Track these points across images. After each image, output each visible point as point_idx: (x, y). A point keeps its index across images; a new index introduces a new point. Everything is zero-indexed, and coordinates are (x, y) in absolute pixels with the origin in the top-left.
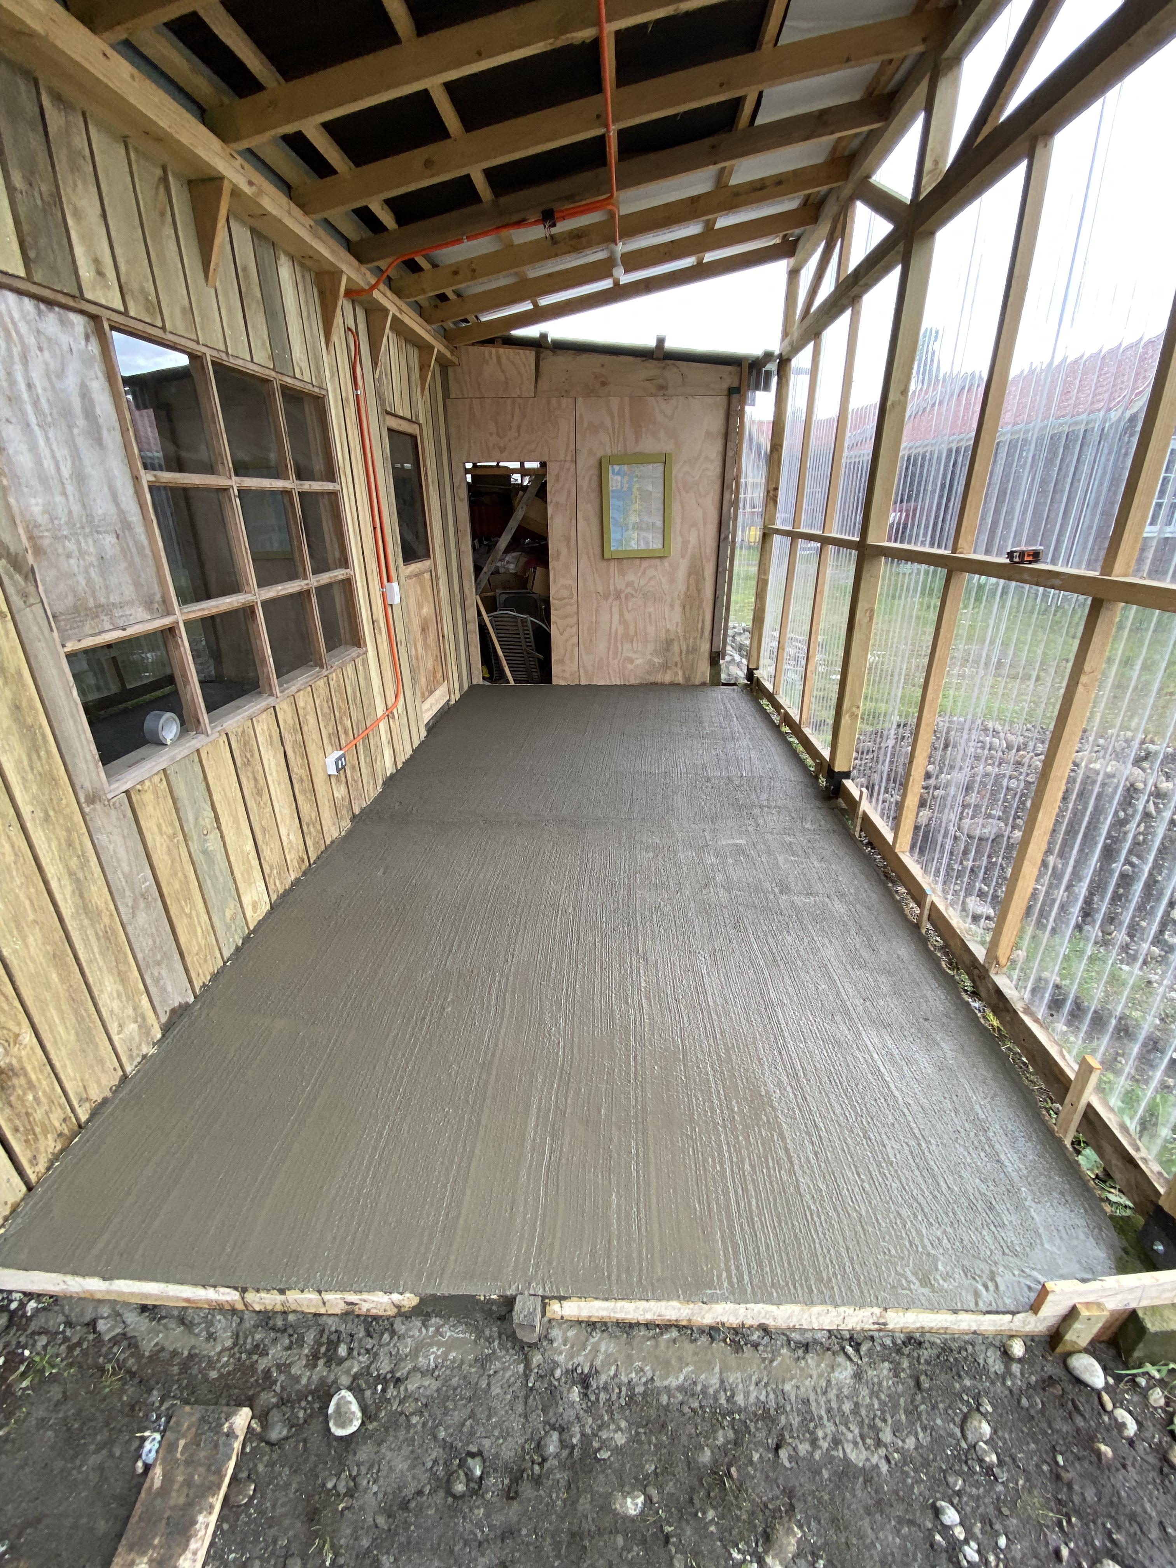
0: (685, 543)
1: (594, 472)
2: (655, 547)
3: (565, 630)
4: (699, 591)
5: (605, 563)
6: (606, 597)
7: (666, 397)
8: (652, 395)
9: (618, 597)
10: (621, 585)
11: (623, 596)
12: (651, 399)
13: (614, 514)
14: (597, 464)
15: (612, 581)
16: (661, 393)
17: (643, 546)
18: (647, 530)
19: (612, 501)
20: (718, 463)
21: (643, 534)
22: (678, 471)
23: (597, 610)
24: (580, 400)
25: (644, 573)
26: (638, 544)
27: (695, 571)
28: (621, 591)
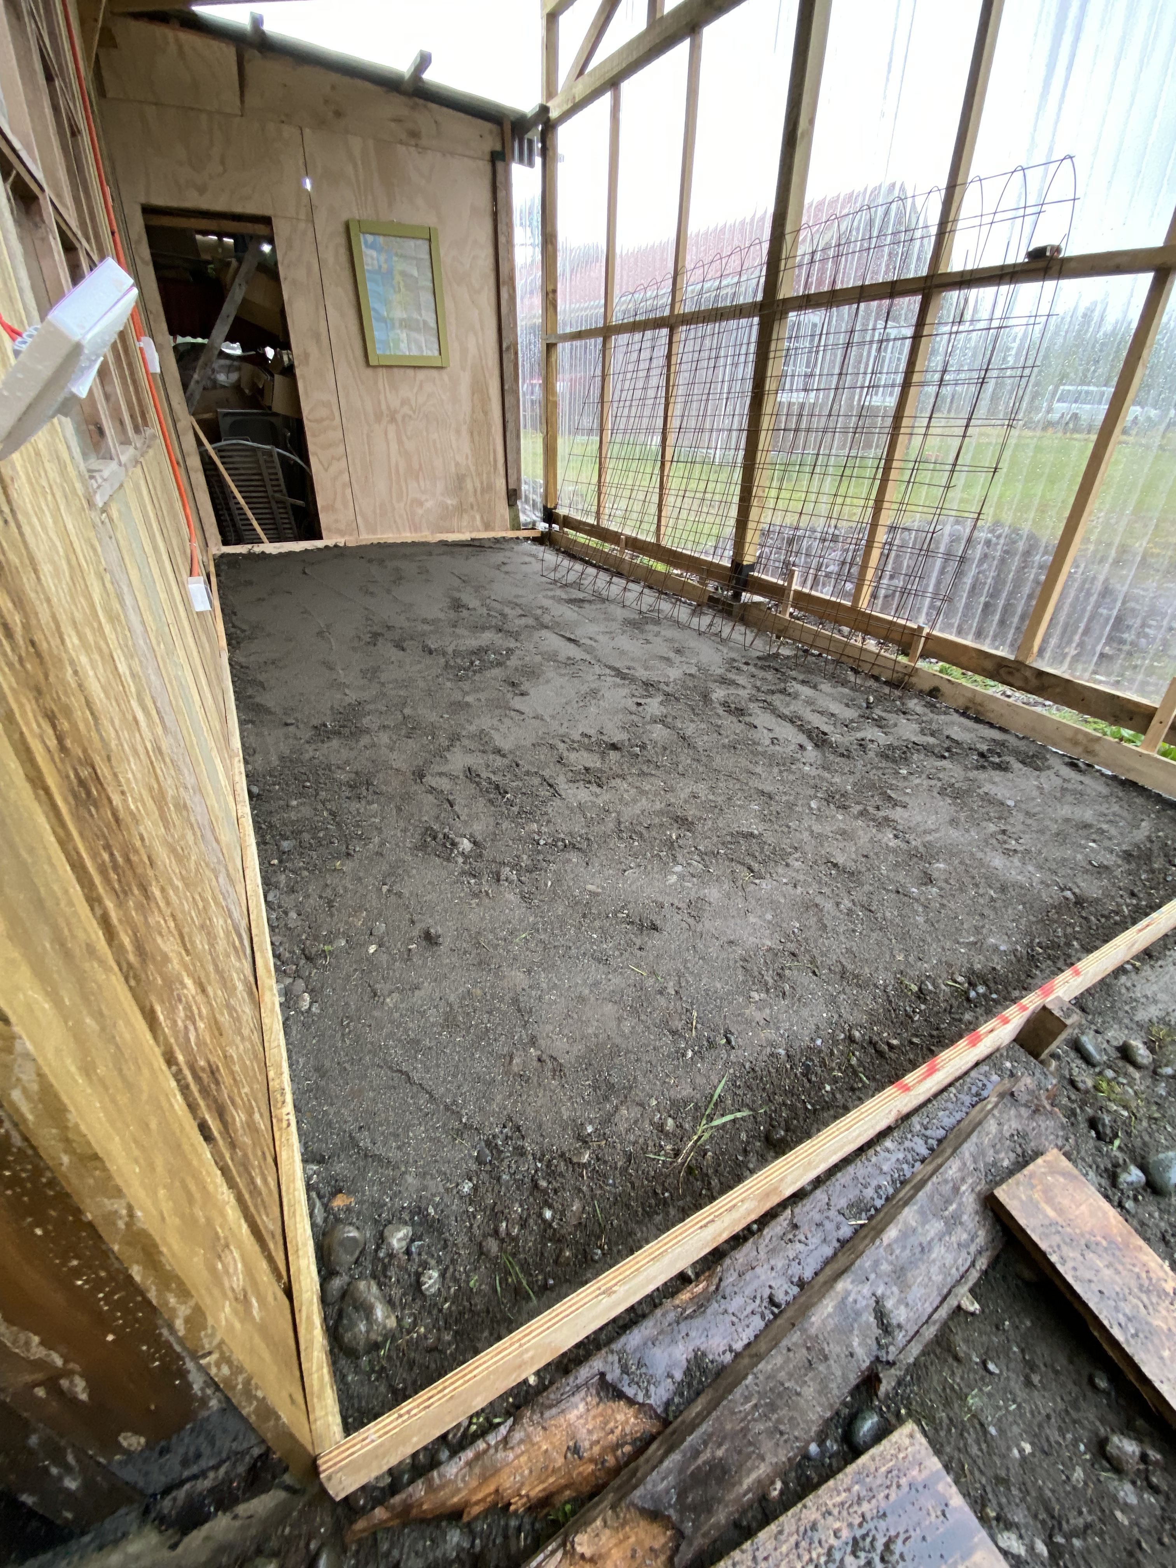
0: (464, 351)
1: (342, 240)
2: (430, 353)
3: (330, 464)
4: (486, 413)
5: (369, 372)
6: (379, 417)
7: (422, 149)
8: (401, 142)
9: (393, 420)
10: (395, 404)
11: (399, 417)
12: (401, 149)
13: (373, 303)
14: (341, 229)
15: (382, 397)
16: (413, 142)
17: (415, 352)
18: (418, 330)
19: (370, 285)
20: (490, 250)
21: (414, 335)
22: (446, 254)
23: (368, 436)
24: (307, 131)
25: (421, 387)
26: (410, 349)
27: (478, 389)
28: (396, 412)
